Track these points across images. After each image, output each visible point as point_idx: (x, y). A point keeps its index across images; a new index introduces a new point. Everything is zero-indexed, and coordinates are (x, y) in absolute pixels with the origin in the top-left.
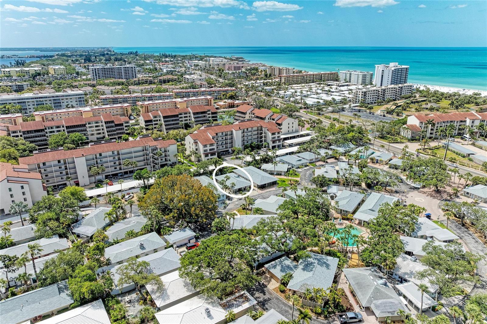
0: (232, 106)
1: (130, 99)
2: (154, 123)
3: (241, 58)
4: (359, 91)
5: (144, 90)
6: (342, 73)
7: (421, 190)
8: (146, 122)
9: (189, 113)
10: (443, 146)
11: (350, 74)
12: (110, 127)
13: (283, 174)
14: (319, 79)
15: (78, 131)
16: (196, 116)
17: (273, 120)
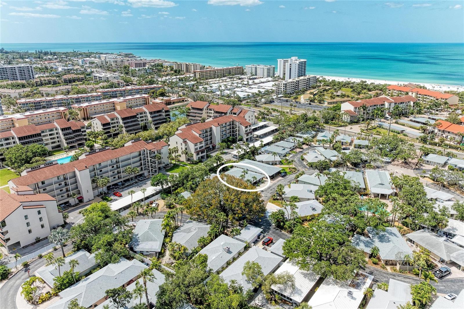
0: (168, 103)
1: (55, 102)
2: (112, 126)
3: (131, 54)
4: (280, 83)
5: (59, 91)
6: (248, 68)
7: (392, 163)
8: (104, 125)
9: (145, 113)
10: (378, 126)
11: (256, 68)
12: (68, 134)
13: (278, 163)
14: (228, 73)
15: (33, 142)
16: (153, 115)
17: (235, 114)
